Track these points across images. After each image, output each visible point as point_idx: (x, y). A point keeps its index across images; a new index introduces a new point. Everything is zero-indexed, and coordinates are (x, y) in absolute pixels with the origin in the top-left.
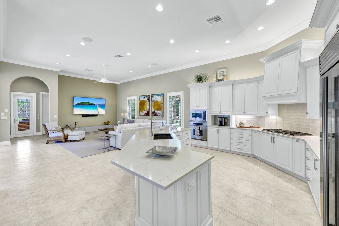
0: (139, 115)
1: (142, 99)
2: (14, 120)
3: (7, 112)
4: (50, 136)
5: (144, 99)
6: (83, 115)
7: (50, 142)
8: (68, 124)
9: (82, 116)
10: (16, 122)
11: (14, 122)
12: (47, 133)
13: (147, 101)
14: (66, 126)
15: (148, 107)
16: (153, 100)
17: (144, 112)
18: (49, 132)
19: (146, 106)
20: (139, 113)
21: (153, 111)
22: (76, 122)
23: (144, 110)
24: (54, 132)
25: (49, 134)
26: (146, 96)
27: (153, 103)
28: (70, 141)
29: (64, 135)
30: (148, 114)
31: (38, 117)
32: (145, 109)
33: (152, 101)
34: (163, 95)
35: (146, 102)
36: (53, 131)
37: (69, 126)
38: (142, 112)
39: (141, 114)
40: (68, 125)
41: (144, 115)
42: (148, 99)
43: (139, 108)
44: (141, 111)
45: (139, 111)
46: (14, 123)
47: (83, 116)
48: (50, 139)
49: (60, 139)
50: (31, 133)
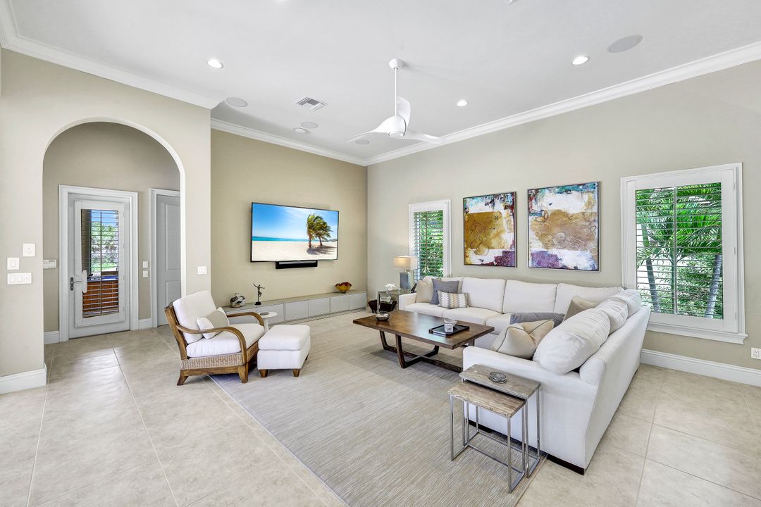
0: (466, 264)
1: (477, 207)
2: (72, 279)
3: (33, 254)
4: (190, 351)
5: (488, 209)
6: (277, 263)
7: (190, 378)
8: (238, 295)
9: (274, 266)
10: (76, 285)
11: (72, 285)
12: (182, 342)
13: (505, 213)
14: (232, 300)
15: (508, 238)
16: (536, 207)
17: (490, 255)
18: (188, 337)
19: (498, 235)
20: (466, 256)
21: (537, 247)
22: (259, 288)
23: (489, 247)
24: (204, 335)
25: (186, 344)
26: (496, 196)
27: (540, 219)
28: (267, 373)
29: (245, 350)
30: (505, 260)
31: (145, 269)
32: (494, 242)
33: (530, 213)
34: (597, 186)
35: (497, 218)
36: (200, 334)
37: (240, 299)
38: (476, 253)
39: (474, 258)
40: (236, 298)
41: (491, 264)
42: (512, 207)
43: (465, 241)
44: (471, 252)
45: (465, 249)
46: (72, 289)
47: (279, 266)
48: (189, 366)
49: (229, 365)
50: (123, 322)
